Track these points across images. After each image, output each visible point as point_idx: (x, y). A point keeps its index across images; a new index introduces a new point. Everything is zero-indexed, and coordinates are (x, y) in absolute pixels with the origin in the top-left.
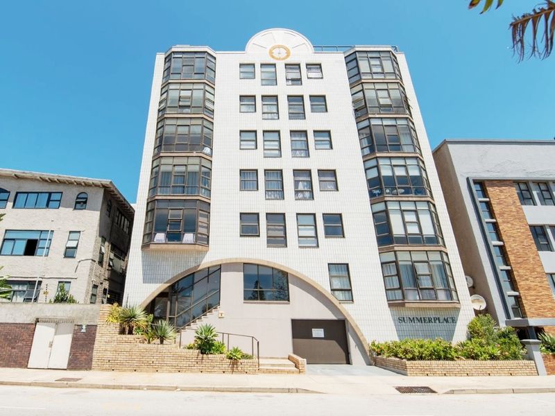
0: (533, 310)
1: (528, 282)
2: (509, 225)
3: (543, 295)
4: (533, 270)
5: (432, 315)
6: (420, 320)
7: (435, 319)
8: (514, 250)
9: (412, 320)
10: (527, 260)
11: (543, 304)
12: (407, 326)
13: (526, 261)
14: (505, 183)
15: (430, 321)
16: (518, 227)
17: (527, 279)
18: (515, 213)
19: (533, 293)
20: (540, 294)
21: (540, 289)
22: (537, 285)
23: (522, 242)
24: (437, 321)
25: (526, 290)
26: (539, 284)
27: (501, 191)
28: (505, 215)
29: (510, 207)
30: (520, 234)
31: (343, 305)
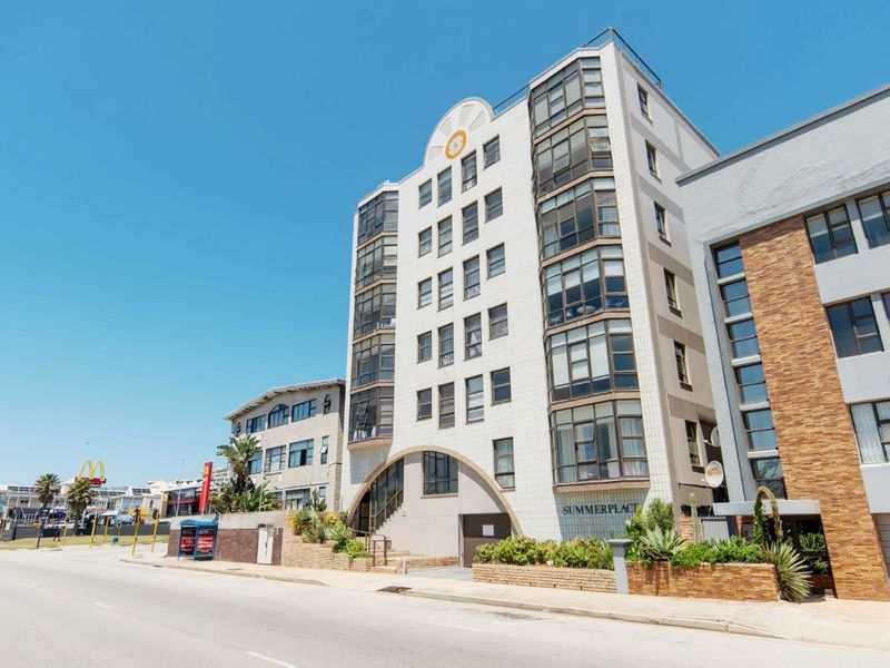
0: (802, 483)
1: (799, 429)
2: (778, 317)
3: (831, 452)
4: (818, 401)
5: (607, 501)
6: (590, 510)
7: (611, 507)
8: (779, 367)
9: (580, 510)
10: (807, 382)
11: (828, 471)
12: (574, 518)
13: (802, 387)
14: (782, 227)
15: (603, 510)
16: (794, 317)
17: (799, 423)
18: (795, 288)
19: (807, 448)
20: (825, 449)
21: (827, 439)
22: (821, 432)
23: (802, 346)
24: (613, 511)
25: (793, 444)
26: (825, 430)
27: (771, 249)
28: (773, 299)
29: (786, 277)
30: (798, 331)
31: (504, 494)
